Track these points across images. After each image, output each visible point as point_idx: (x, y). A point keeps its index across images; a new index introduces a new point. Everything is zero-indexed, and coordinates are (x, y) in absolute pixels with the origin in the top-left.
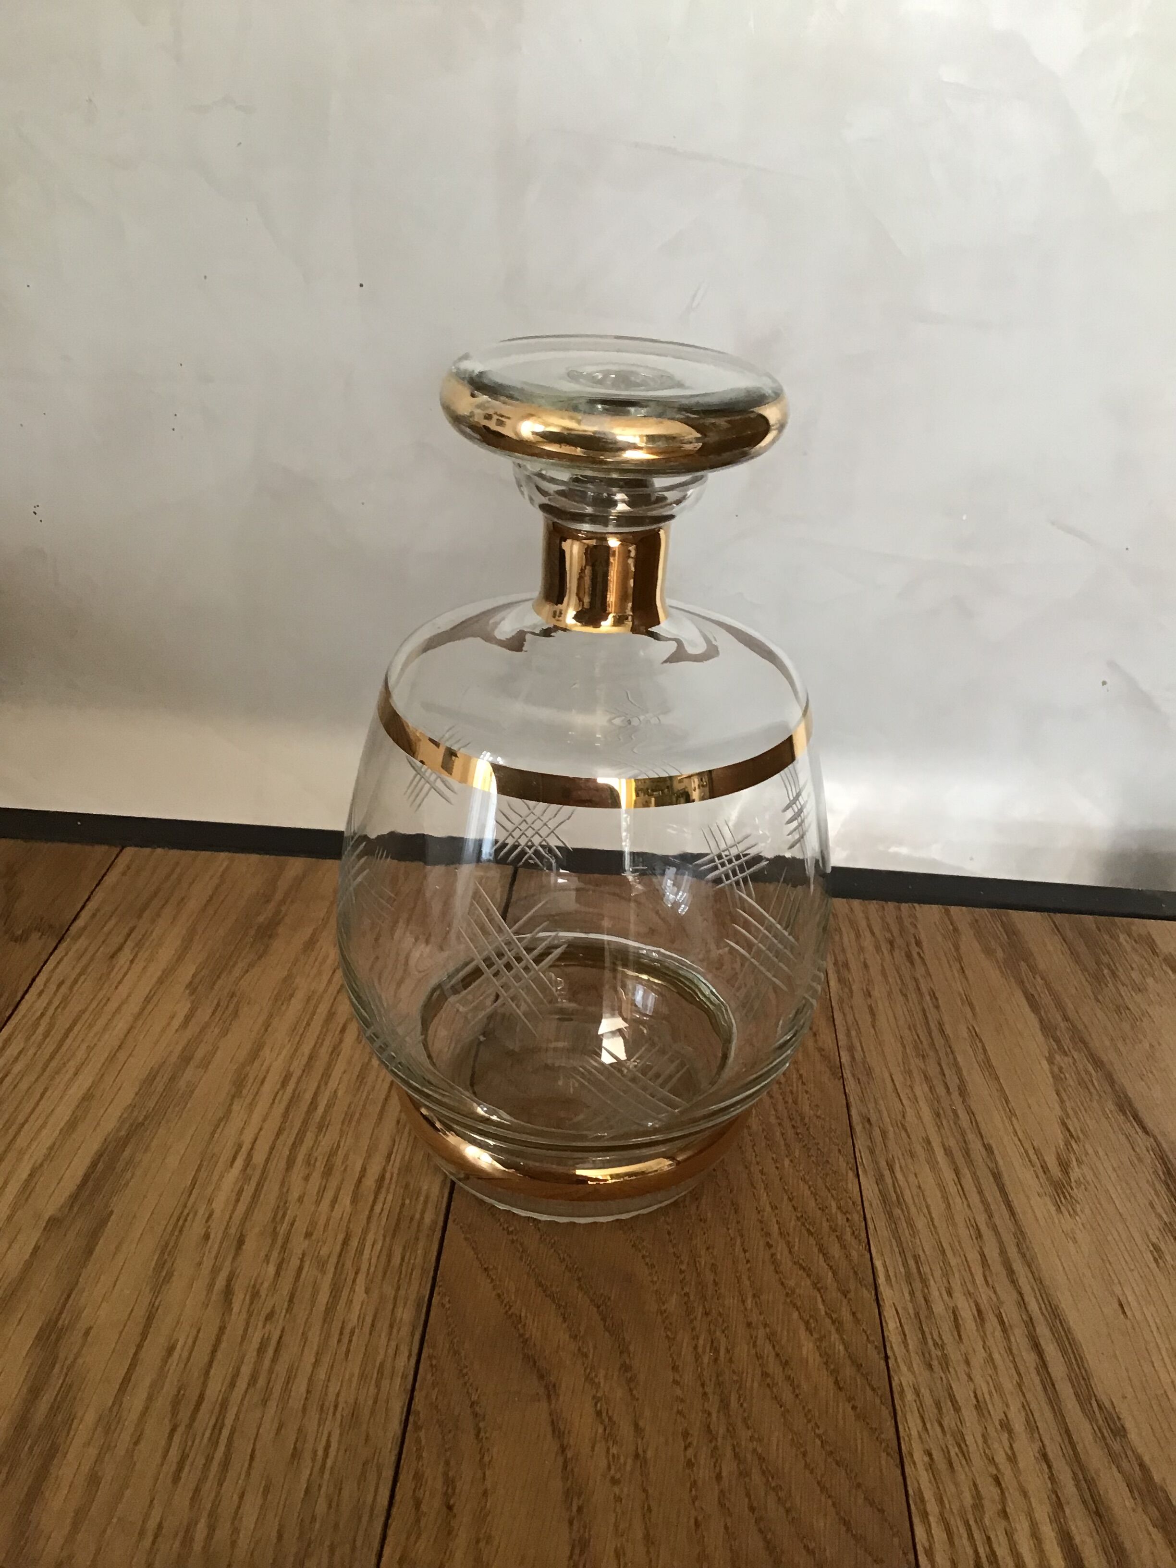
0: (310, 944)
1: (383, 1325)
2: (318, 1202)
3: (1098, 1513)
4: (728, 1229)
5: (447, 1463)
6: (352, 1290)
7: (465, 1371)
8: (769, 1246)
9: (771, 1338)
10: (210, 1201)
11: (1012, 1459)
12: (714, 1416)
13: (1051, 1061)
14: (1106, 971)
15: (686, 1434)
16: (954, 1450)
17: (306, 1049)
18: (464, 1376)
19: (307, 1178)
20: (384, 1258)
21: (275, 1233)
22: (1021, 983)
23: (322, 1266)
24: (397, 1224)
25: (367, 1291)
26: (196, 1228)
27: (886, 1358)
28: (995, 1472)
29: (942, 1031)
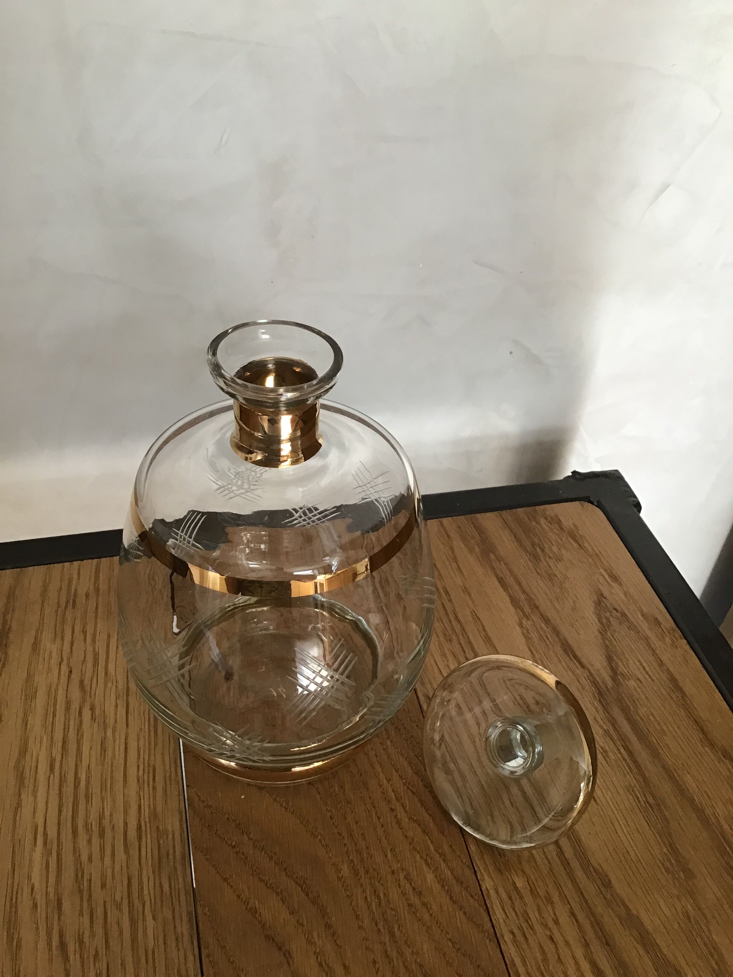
0: (36, 646)
1: (172, 943)
2: (102, 859)
3: (607, 944)
4: (365, 805)
6: (144, 919)
7: (232, 960)
8: (392, 810)
9: (407, 877)
10: (29, 877)
11: (556, 922)
12: (388, 944)
13: (521, 625)
14: (538, 550)
15: (375, 962)
16: (524, 926)
17: (59, 735)
18: (232, 962)
19: (89, 841)
20: (158, 889)
21: (81, 891)
22: (493, 569)
23: (119, 907)
24: (160, 862)
25: (154, 919)
26: (25, 902)
27: (475, 872)
28: (548, 933)
29: (457, 618)
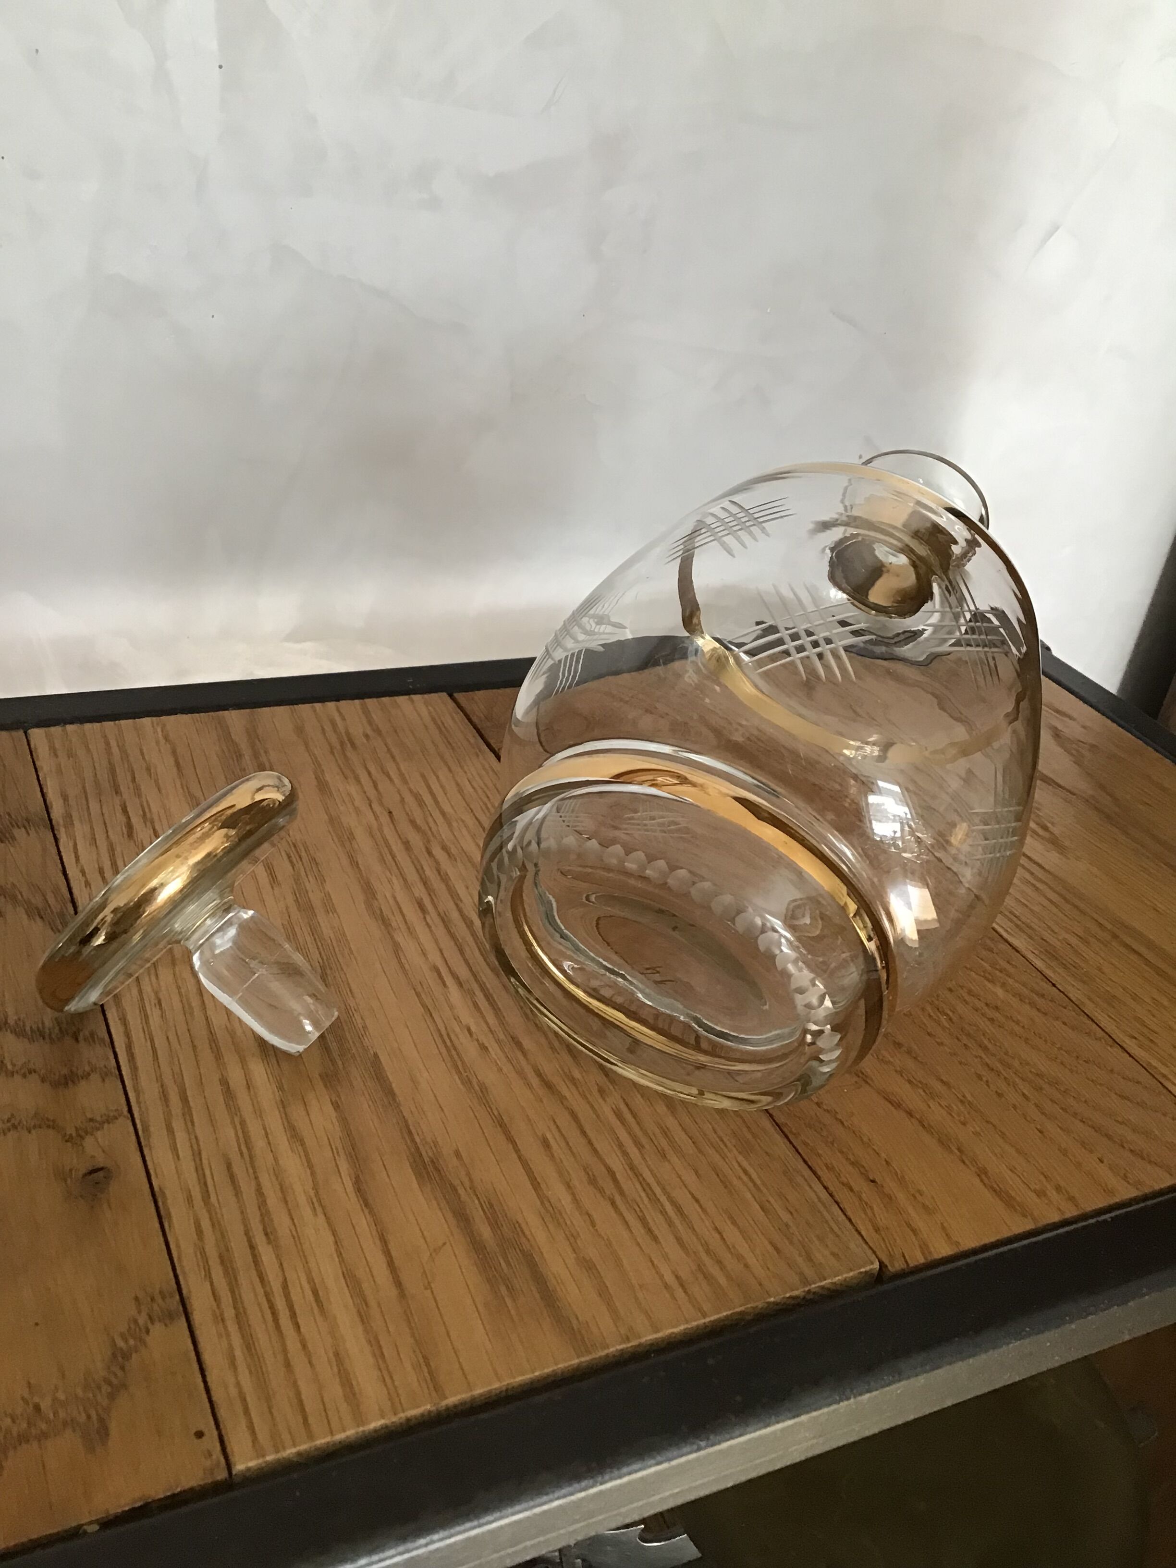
5: (842, 1152)
9: (971, 994)
10: (457, 1019)
12: (984, 1057)
16: (1144, 1030)
26: (466, 1044)
